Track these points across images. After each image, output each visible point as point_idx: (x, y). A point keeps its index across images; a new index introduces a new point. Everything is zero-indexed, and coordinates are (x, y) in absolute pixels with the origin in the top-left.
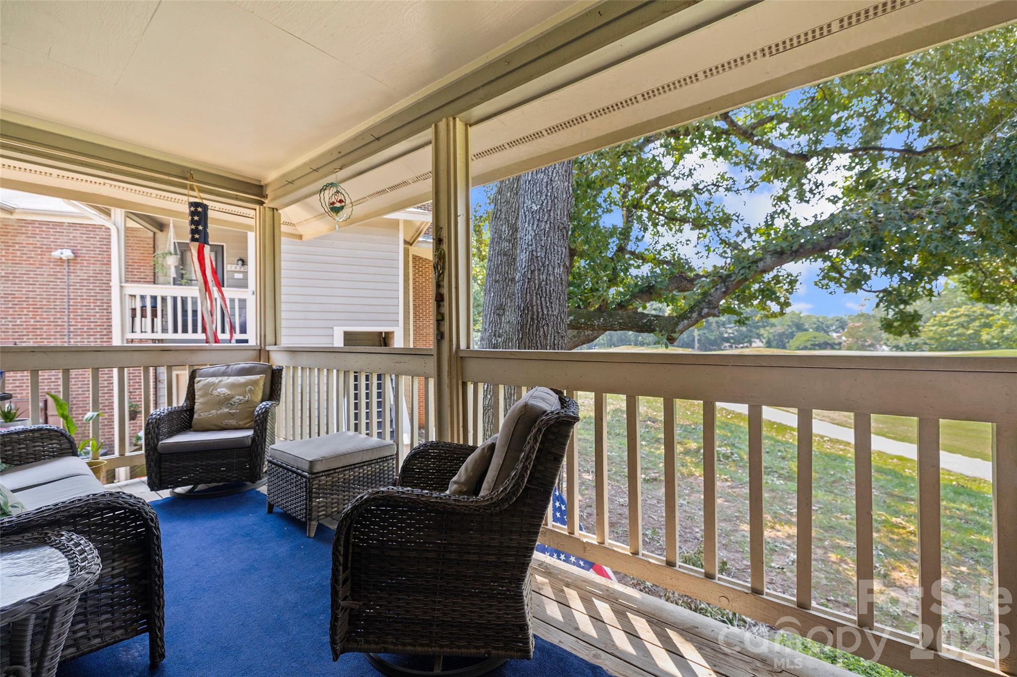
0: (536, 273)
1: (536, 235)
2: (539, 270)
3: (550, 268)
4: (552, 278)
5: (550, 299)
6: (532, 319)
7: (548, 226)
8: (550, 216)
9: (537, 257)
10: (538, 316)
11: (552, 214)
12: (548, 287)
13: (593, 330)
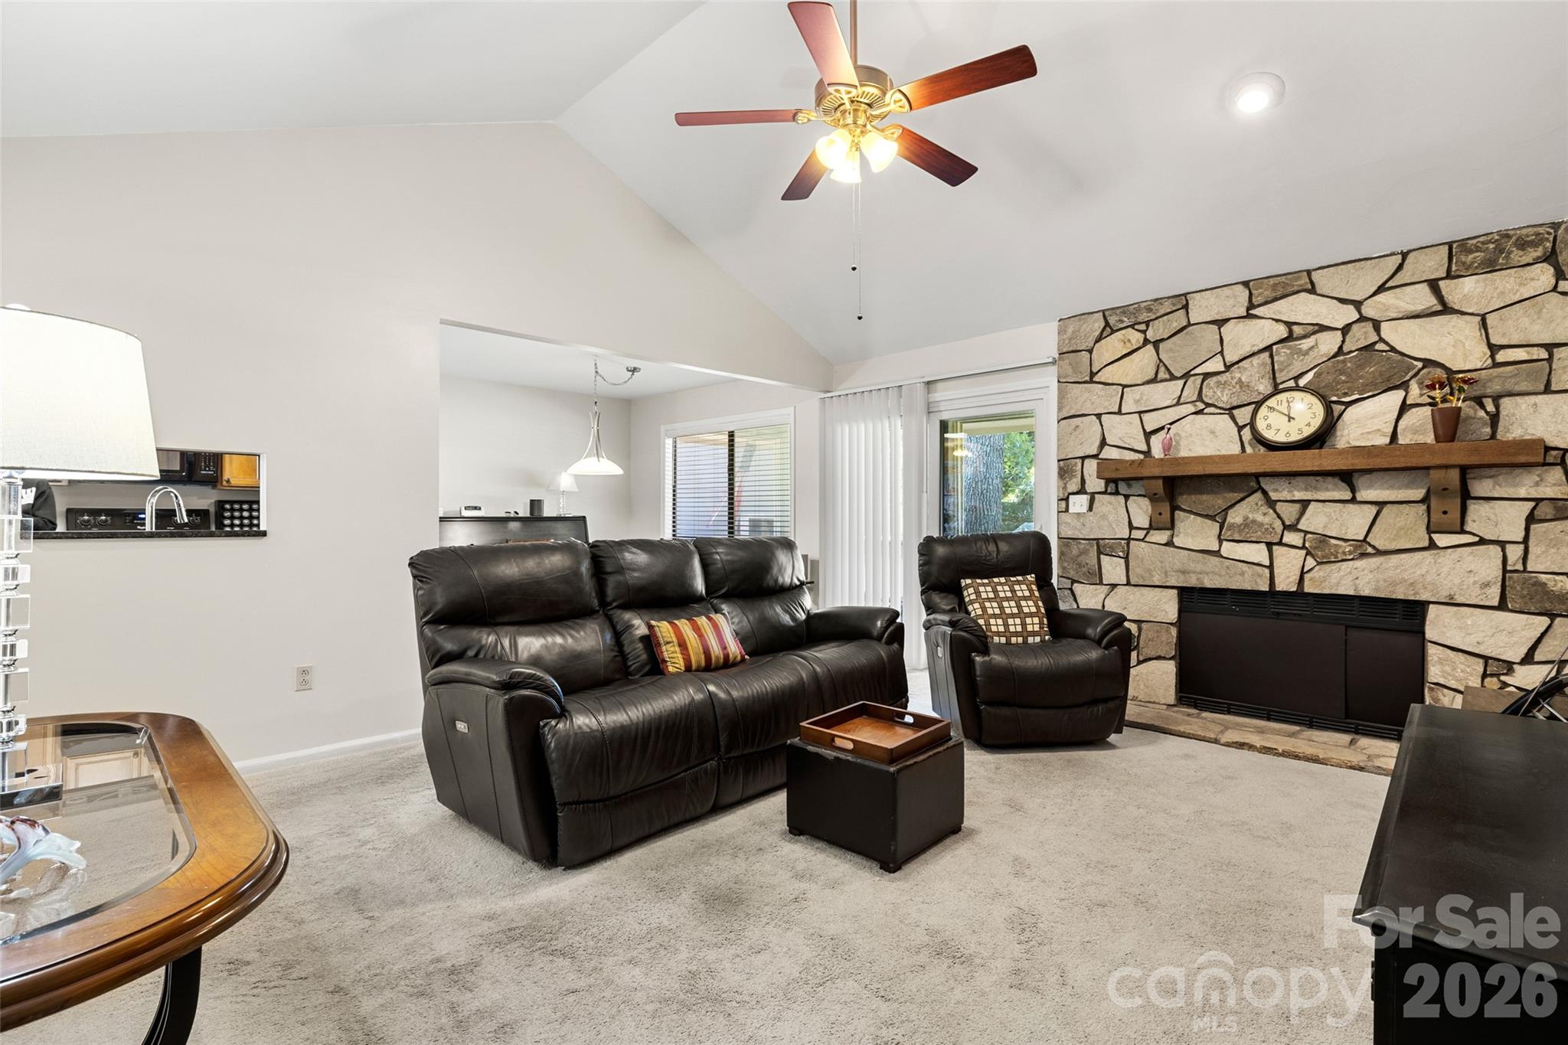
0: (980, 484)
1: (979, 455)
2: (982, 481)
3: (990, 480)
4: (991, 487)
5: (989, 503)
6: (976, 518)
7: (989, 448)
8: (990, 441)
9: (980, 472)
10: (980, 516)
11: (992, 440)
12: (988, 494)
13: (1018, 521)
